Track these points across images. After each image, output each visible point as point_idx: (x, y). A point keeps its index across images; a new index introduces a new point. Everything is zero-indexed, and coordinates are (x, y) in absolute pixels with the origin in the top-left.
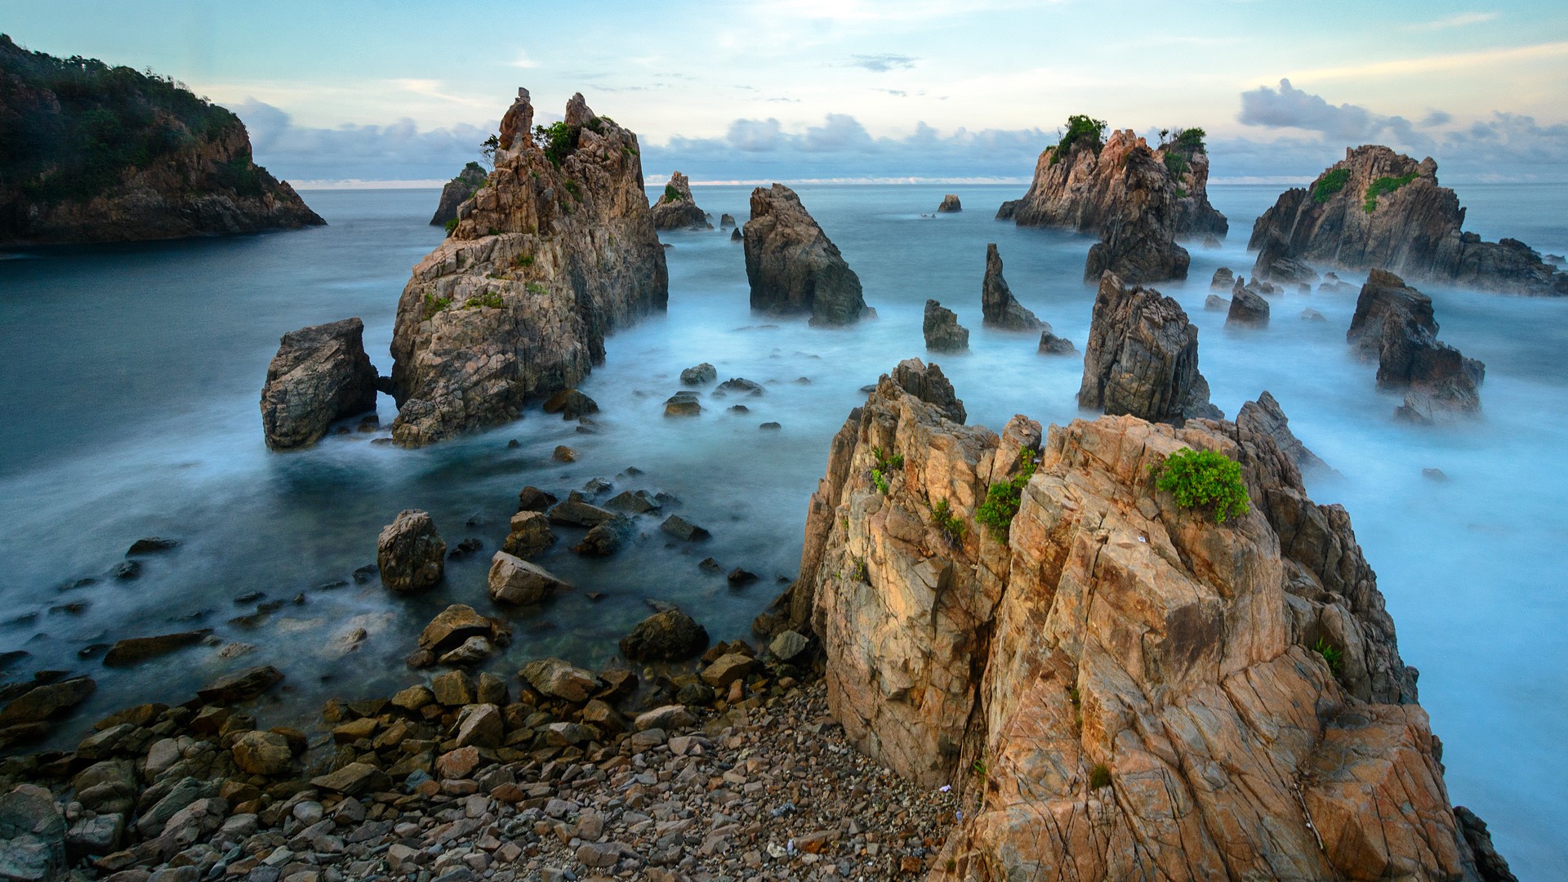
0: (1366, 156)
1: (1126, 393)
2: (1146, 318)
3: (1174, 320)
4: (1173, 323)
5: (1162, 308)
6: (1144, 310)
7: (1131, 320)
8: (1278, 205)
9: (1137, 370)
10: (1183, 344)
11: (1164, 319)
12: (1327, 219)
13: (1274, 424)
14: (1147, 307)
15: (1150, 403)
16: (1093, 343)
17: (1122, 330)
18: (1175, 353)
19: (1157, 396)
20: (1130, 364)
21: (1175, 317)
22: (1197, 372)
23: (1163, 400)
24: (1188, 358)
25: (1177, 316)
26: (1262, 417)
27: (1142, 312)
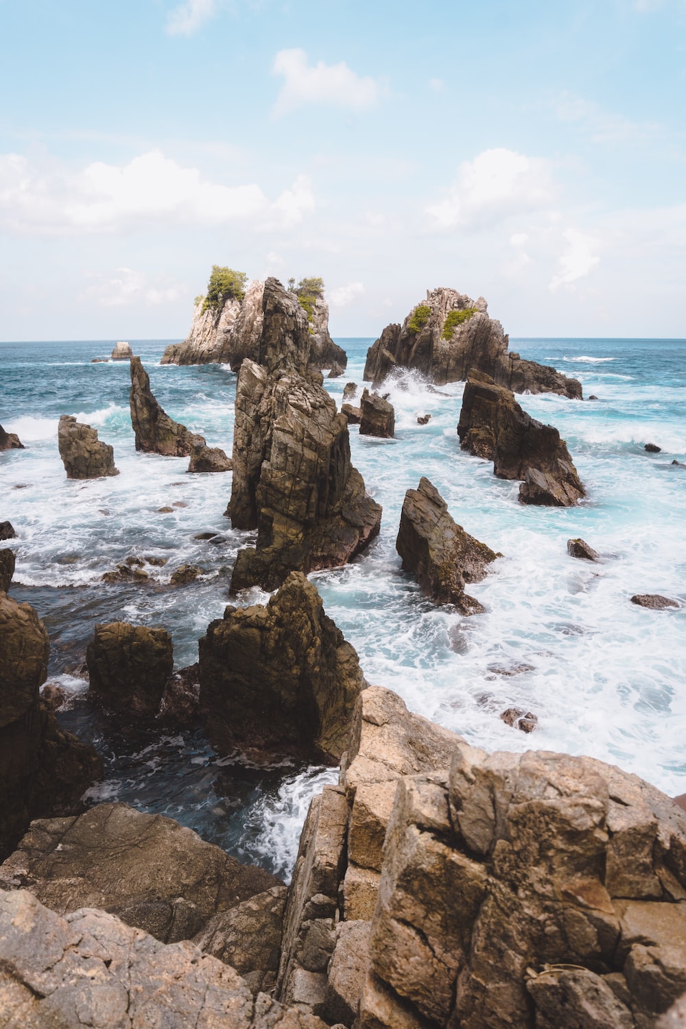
0: (440, 296)
1: (280, 496)
2: (294, 406)
3: (323, 407)
4: (322, 411)
5: (309, 395)
6: (290, 396)
7: (276, 410)
8: (383, 337)
9: (290, 467)
10: (336, 432)
11: (313, 406)
12: (419, 346)
13: (438, 512)
14: (292, 394)
15: (308, 503)
16: (240, 442)
17: (269, 422)
18: (329, 442)
19: (314, 495)
20: (281, 459)
21: (323, 403)
22: (350, 465)
23: (320, 499)
24: (341, 449)
25: (326, 402)
26: (425, 505)
27: (288, 399)
